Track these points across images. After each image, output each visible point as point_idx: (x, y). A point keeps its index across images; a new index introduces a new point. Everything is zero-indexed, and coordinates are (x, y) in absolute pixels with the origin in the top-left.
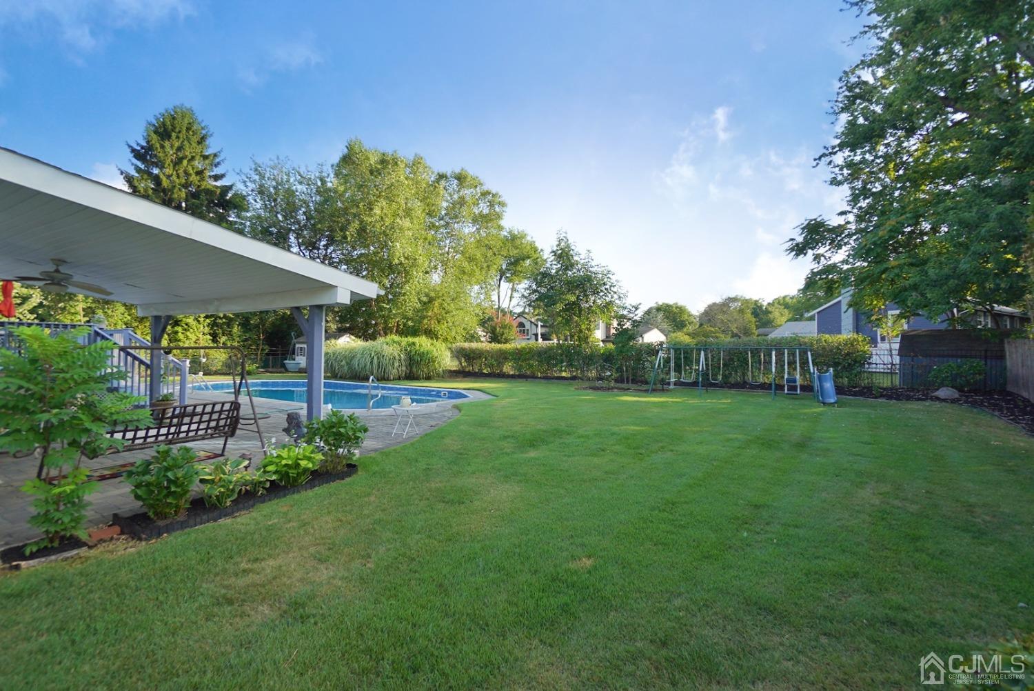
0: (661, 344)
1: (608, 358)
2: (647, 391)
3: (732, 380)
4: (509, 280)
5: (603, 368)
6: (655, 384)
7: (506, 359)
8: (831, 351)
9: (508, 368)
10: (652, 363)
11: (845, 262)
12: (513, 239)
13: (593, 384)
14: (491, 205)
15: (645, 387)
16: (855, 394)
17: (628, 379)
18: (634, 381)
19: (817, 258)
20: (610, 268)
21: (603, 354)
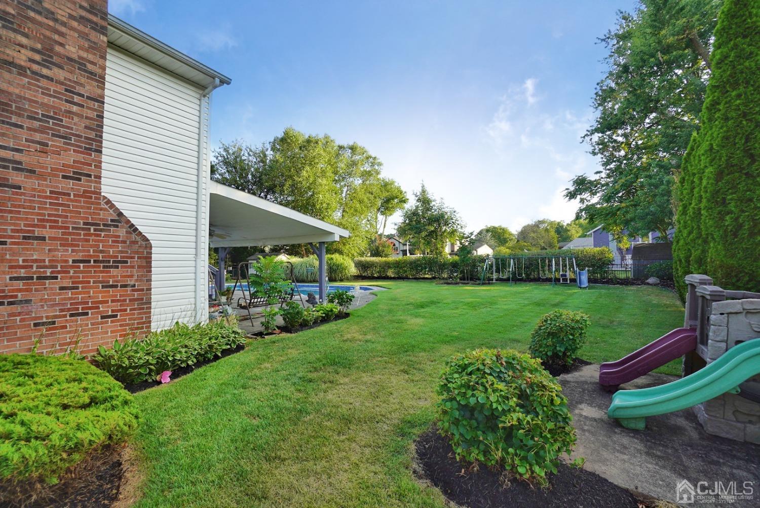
0: (488, 255)
1: (454, 265)
2: (479, 284)
3: (532, 277)
4: (383, 213)
5: (452, 272)
6: (484, 280)
7: (389, 267)
8: (590, 257)
9: (390, 273)
10: (482, 268)
11: (598, 203)
12: (386, 185)
13: (446, 281)
14: (373, 164)
15: (478, 282)
16: (604, 283)
17: (467, 277)
18: (472, 279)
19: (582, 201)
20: (455, 209)
21: (451, 263)
